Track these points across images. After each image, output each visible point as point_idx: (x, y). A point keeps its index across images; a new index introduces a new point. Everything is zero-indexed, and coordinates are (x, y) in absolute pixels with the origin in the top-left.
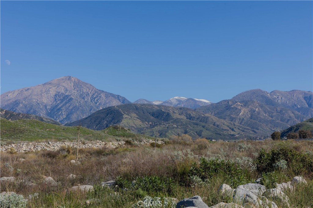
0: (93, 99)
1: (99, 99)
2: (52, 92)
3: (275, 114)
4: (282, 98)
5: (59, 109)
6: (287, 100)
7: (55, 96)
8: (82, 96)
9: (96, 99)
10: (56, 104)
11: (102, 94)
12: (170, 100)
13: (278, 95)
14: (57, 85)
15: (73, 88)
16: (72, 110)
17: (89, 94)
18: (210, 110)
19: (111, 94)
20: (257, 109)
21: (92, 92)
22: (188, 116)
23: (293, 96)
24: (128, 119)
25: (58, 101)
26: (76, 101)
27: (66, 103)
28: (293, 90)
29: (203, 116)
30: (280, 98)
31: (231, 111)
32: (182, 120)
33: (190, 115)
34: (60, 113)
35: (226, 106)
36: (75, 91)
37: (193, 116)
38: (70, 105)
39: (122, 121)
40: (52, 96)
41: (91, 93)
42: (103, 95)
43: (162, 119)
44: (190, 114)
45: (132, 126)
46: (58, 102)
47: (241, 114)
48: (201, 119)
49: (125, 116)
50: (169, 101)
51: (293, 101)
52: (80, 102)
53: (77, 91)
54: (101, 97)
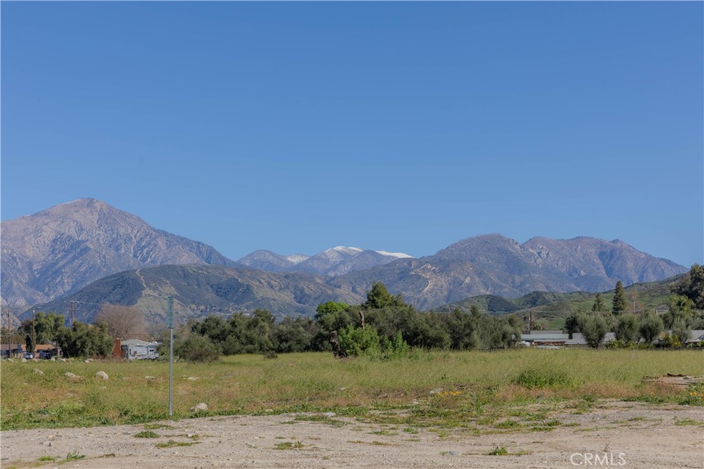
0: (139, 250)
1: (151, 251)
2: (48, 234)
3: (506, 290)
4: (548, 254)
5: (58, 272)
6: (560, 258)
7: (54, 242)
8: (114, 245)
9: (145, 250)
10: (53, 260)
11: (159, 240)
12: (325, 255)
13: (541, 247)
14: (61, 219)
15: (97, 226)
16: (85, 273)
17: (132, 238)
18: (365, 280)
19: (183, 239)
20: (469, 278)
21: (138, 235)
22: (299, 293)
23: (576, 250)
24: (152, 297)
25: (59, 253)
26: (97, 255)
27: (74, 258)
28: (579, 237)
29: (331, 292)
30: (544, 254)
31: (407, 283)
32: (272, 302)
33: (302, 290)
34: (59, 279)
35: (402, 272)
36: (101, 232)
37: (307, 293)
38: (82, 263)
39: (136, 303)
40: (46, 243)
41: (135, 236)
42: (161, 242)
43: (234, 299)
44: (304, 289)
45: (156, 314)
46: (59, 256)
47: (426, 289)
48: (323, 301)
49: (147, 291)
50: (323, 257)
51: (571, 262)
52: (104, 257)
53: (106, 231)
54: (156, 246)
